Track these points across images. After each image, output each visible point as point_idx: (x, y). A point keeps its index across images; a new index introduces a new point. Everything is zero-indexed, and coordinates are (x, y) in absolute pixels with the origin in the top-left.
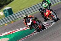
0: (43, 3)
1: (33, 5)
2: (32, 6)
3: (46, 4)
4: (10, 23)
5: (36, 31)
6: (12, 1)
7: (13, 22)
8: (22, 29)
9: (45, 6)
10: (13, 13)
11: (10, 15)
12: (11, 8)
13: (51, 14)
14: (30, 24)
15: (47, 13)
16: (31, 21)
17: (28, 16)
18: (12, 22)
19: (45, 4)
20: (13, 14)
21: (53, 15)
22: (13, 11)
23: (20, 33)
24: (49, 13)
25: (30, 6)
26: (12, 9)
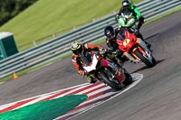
0: (120, 14)
1: (76, 27)
2: (75, 30)
3: (130, 19)
4: (9, 79)
5: (109, 87)
6: (14, 17)
7: (19, 76)
8: (44, 97)
9: (126, 23)
10: (19, 50)
11: (8, 56)
12: (12, 37)
13: (137, 44)
14: (93, 67)
15: (126, 43)
16: (95, 61)
17: (86, 46)
18: (15, 76)
19: (127, 17)
20: (17, 52)
21: (144, 50)
22: (18, 45)
23: (39, 110)
24: (133, 41)
25: (68, 30)
26: (16, 39)
